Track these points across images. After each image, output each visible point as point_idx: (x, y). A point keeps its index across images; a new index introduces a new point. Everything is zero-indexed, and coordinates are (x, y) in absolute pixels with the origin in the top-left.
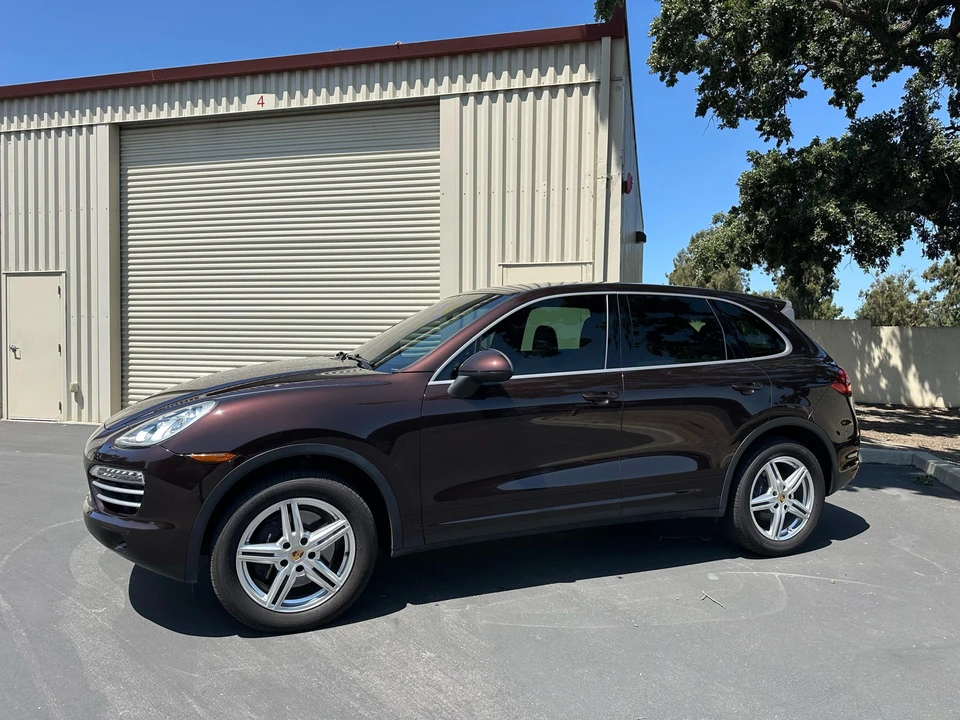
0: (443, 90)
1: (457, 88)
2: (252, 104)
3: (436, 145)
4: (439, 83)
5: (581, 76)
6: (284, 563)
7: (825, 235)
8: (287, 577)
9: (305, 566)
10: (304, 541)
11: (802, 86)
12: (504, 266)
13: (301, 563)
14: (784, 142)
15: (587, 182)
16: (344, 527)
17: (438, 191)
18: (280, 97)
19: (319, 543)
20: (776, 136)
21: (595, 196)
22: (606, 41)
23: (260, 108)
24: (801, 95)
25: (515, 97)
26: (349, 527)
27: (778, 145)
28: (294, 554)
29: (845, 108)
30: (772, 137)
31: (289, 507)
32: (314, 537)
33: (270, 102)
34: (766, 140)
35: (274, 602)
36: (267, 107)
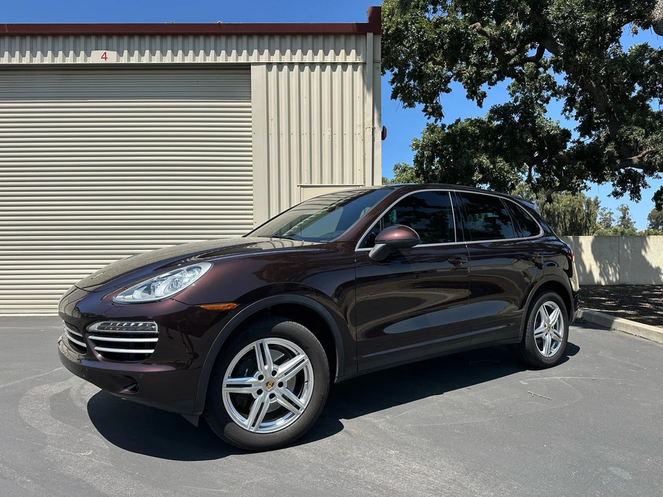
0: (253, 59)
1: (264, 58)
2: (96, 57)
3: (249, 98)
4: (250, 53)
5: (352, 58)
6: (260, 392)
7: (481, 176)
8: (263, 404)
9: (276, 393)
10: (274, 373)
11: (449, 86)
12: (302, 186)
13: (273, 392)
14: (439, 120)
15: (358, 130)
16: (303, 360)
17: (251, 131)
18: (120, 54)
19: (286, 374)
20: (434, 116)
21: (364, 140)
22: (370, 35)
23: (103, 61)
24: (448, 91)
25: (307, 68)
26: (307, 360)
27: (436, 122)
28: (267, 384)
29: (476, 101)
30: (432, 116)
31: (261, 345)
32: (282, 369)
33: (112, 58)
34: (428, 119)
35: (253, 425)
36: (109, 61)
